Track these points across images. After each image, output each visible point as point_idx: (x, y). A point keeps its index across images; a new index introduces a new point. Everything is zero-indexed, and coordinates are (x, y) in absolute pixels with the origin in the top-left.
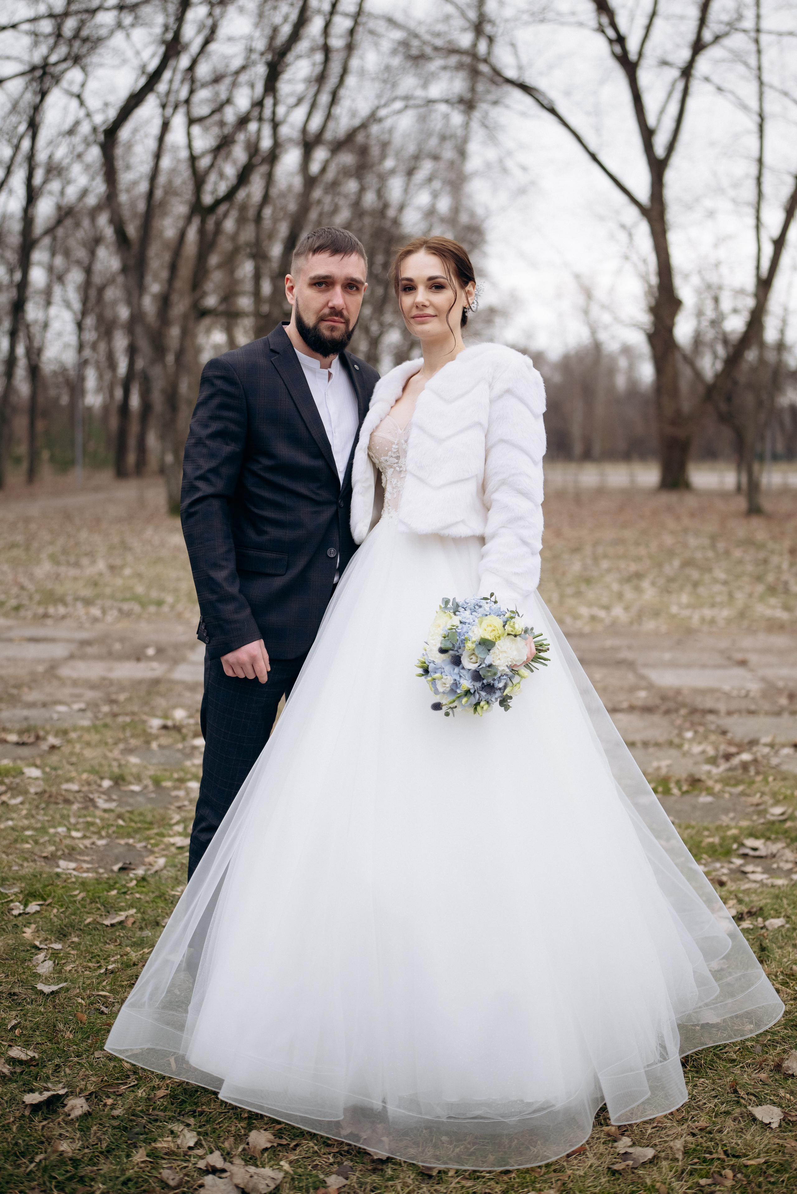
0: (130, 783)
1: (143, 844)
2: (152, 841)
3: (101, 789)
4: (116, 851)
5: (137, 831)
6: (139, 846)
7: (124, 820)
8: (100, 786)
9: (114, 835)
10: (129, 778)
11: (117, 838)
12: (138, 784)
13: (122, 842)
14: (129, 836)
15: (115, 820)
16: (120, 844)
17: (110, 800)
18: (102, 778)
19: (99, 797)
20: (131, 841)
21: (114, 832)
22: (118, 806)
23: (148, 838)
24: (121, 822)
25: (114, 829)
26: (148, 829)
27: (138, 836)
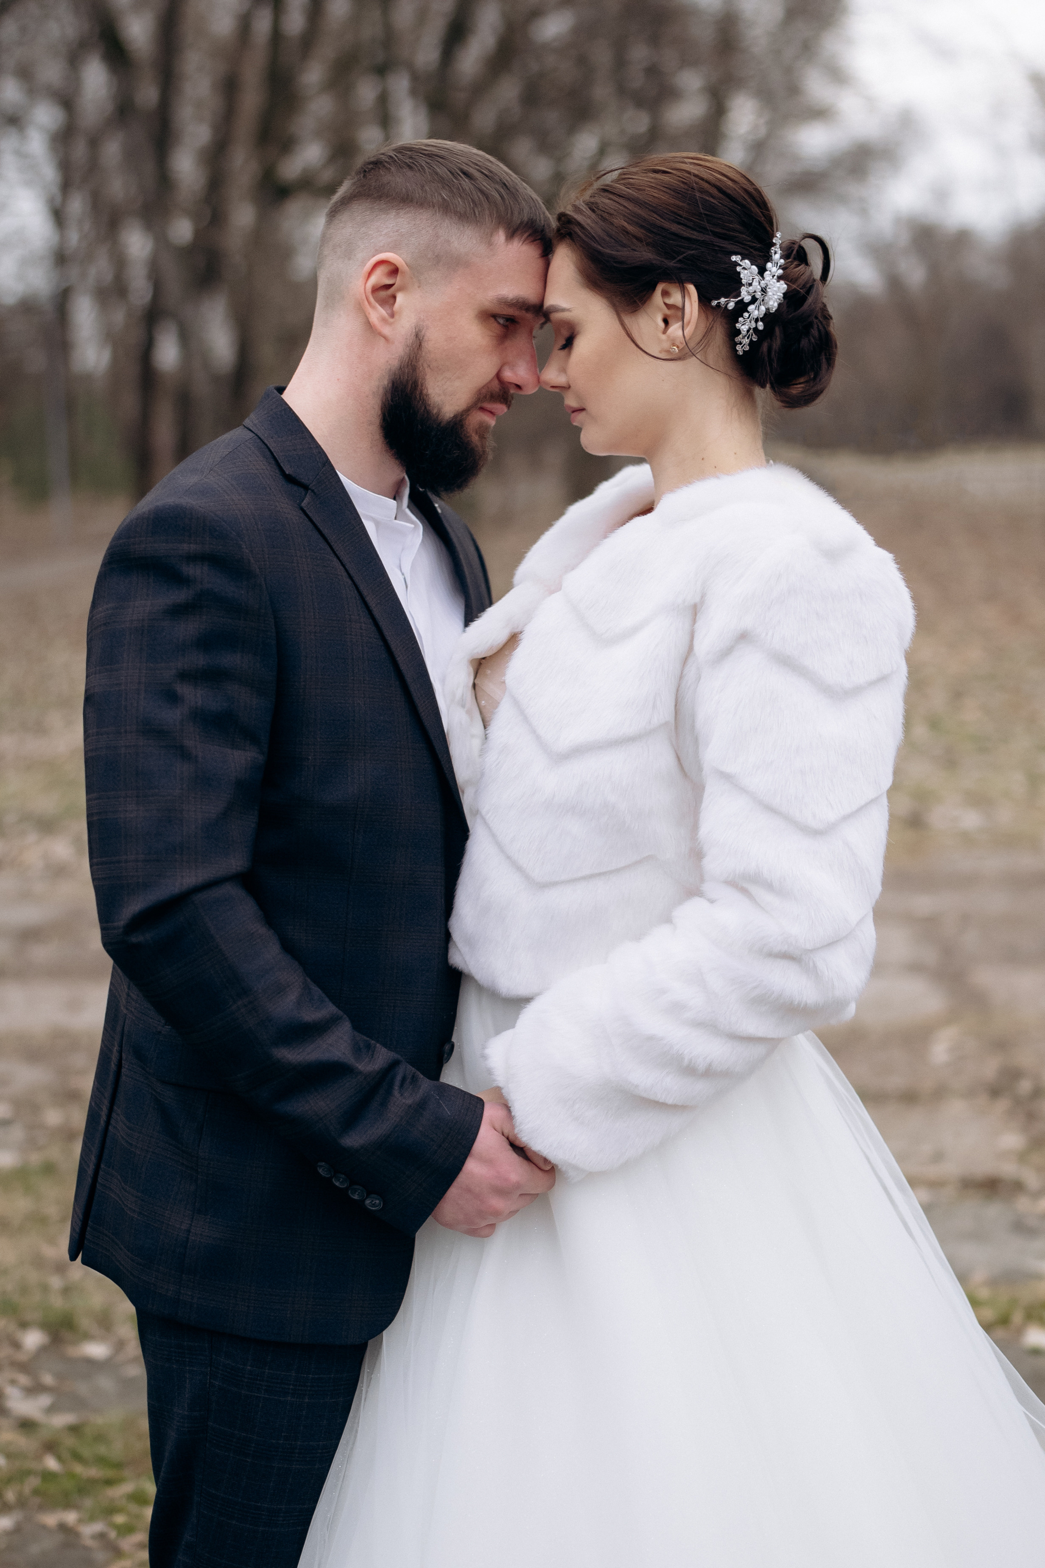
0: (87, 1337)
1: (97, 1527)
2: (120, 1519)
3: (22, 1357)
4: (35, 1549)
5: (85, 1488)
6: (89, 1530)
7: (59, 1458)
8: (17, 1345)
9: (37, 1500)
10: (85, 1323)
11: (42, 1508)
12: (102, 1339)
13: (51, 1519)
14: (67, 1504)
15: (39, 1457)
16: (44, 1527)
17: (34, 1390)
18: (24, 1325)
19: (13, 1382)
20: (71, 1517)
21: (36, 1492)
22: (51, 1410)
23: (110, 1510)
24: (51, 1463)
25: (33, 1482)
26: (109, 1482)
27: (88, 1503)
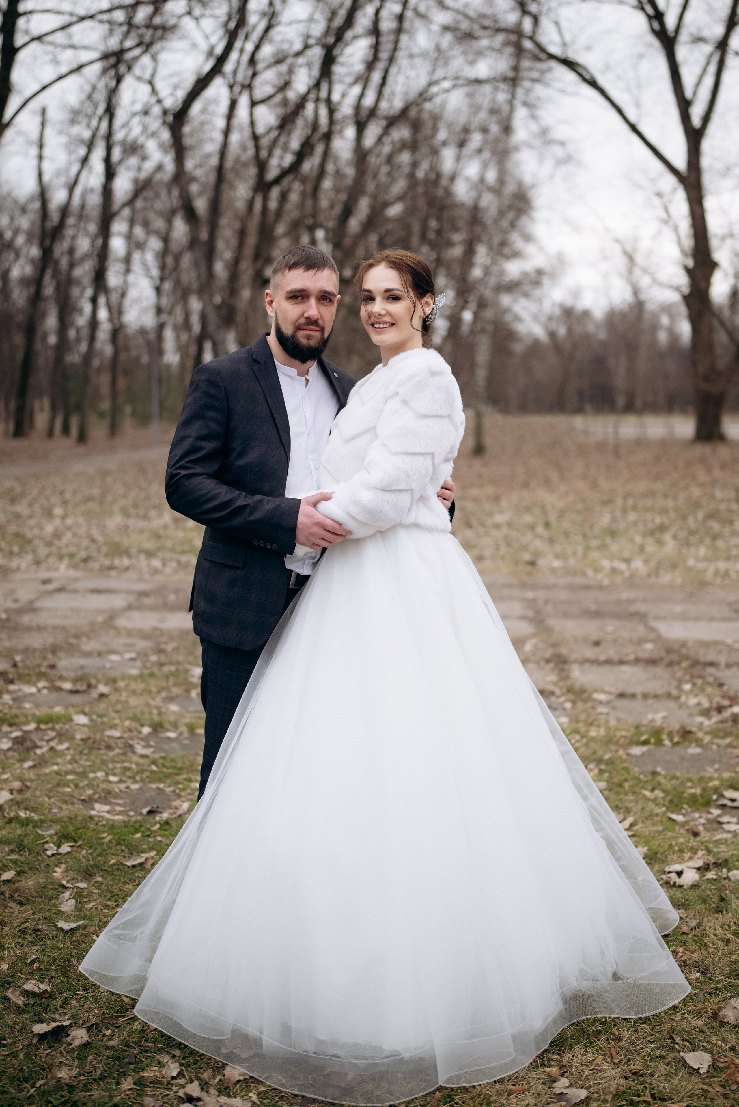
0: (168, 730)
1: (172, 789)
2: (181, 786)
3: (141, 736)
4: (148, 795)
5: (167, 776)
6: (169, 790)
7: (157, 766)
8: (140, 732)
9: (148, 780)
10: (167, 725)
11: (150, 782)
12: (174, 731)
13: (154, 786)
14: (160, 781)
15: (149, 766)
16: (151, 788)
17: (147, 746)
18: (142, 725)
19: (138, 743)
20: (162, 786)
21: (147, 777)
22: (153, 752)
23: (177, 783)
24: (154, 768)
25: (147, 774)
26: (177, 774)
27: (168, 781)
